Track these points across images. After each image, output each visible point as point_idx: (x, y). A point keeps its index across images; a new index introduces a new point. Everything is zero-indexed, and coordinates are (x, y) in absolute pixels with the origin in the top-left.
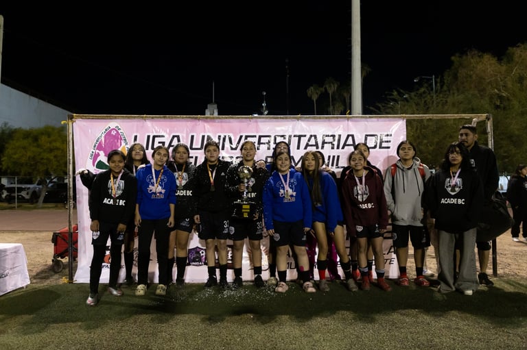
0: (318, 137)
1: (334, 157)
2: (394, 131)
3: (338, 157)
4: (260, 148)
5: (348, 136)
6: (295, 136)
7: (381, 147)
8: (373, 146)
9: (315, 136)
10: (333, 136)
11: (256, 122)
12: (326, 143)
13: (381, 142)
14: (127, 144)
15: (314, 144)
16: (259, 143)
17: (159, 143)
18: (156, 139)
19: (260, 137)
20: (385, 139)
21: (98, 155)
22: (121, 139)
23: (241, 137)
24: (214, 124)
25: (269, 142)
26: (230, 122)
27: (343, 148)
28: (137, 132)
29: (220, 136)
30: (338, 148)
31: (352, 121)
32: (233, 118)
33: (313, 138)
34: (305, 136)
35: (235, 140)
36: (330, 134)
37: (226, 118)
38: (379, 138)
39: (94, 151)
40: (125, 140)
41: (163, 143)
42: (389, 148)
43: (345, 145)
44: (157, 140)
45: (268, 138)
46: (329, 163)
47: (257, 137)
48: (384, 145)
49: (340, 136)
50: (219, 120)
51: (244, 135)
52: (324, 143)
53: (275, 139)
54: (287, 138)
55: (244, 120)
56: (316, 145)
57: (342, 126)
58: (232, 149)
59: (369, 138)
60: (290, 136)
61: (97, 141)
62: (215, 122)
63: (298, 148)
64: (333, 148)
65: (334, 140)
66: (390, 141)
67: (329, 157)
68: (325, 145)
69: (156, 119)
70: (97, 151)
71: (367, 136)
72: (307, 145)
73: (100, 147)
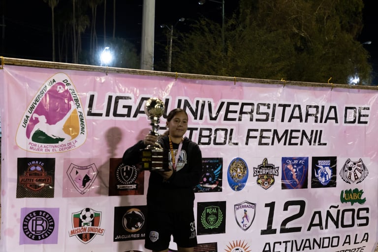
0: (302, 107)
1: (317, 131)
2: (371, 104)
3: (321, 131)
4: (242, 119)
5: (331, 108)
6: (280, 105)
7: (360, 122)
8: (352, 120)
9: (299, 106)
10: (317, 107)
11: (241, 86)
12: (310, 115)
13: (360, 116)
14: (78, 106)
15: (298, 116)
16: (242, 112)
17: (124, 107)
18: (120, 101)
19: (243, 104)
20: (363, 112)
21: (36, 121)
22: (70, 99)
23: (223, 103)
24: (193, 85)
25: (252, 111)
26: (212, 84)
27: (325, 122)
28: (94, 90)
29: (198, 102)
30: (321, 122)
31: (335, 91)
32: (216, 79)
33: (297, 108)
34: (289, 106)
35: (215, 107)
36: (314, 104)
37: (209, 78)
38: (357, 111)
39: (30, 115)
40: (77, 100)
41: (130, 108)
42: (366, 123)
43: (328, 118)
44: (122, 103)
45: (250, 107)
46: (311, 138)
47: (240, 104)
48: (362, 119)
49: (323, 107)
50: (201, 81)
51: (226, 101)
52: (308, 115)
53: (258, 108)
54: (272, 107)
55: (228, 82)
56: (300, 117)
57: (325, 95)
58: (212, 118)
59: (348, 110)
60: (275, 105)
61: (37, 100)
62: (195, 83)
63: (283, 120)
64: (316, 121)
65: (317, 112)
66: (367, 116)
67: (312, 131)
68: (309, 117)
69: (122, 74)
70: (35, 115)
71: (347, 108)
72: (292, 117)
73: (40, 110)
